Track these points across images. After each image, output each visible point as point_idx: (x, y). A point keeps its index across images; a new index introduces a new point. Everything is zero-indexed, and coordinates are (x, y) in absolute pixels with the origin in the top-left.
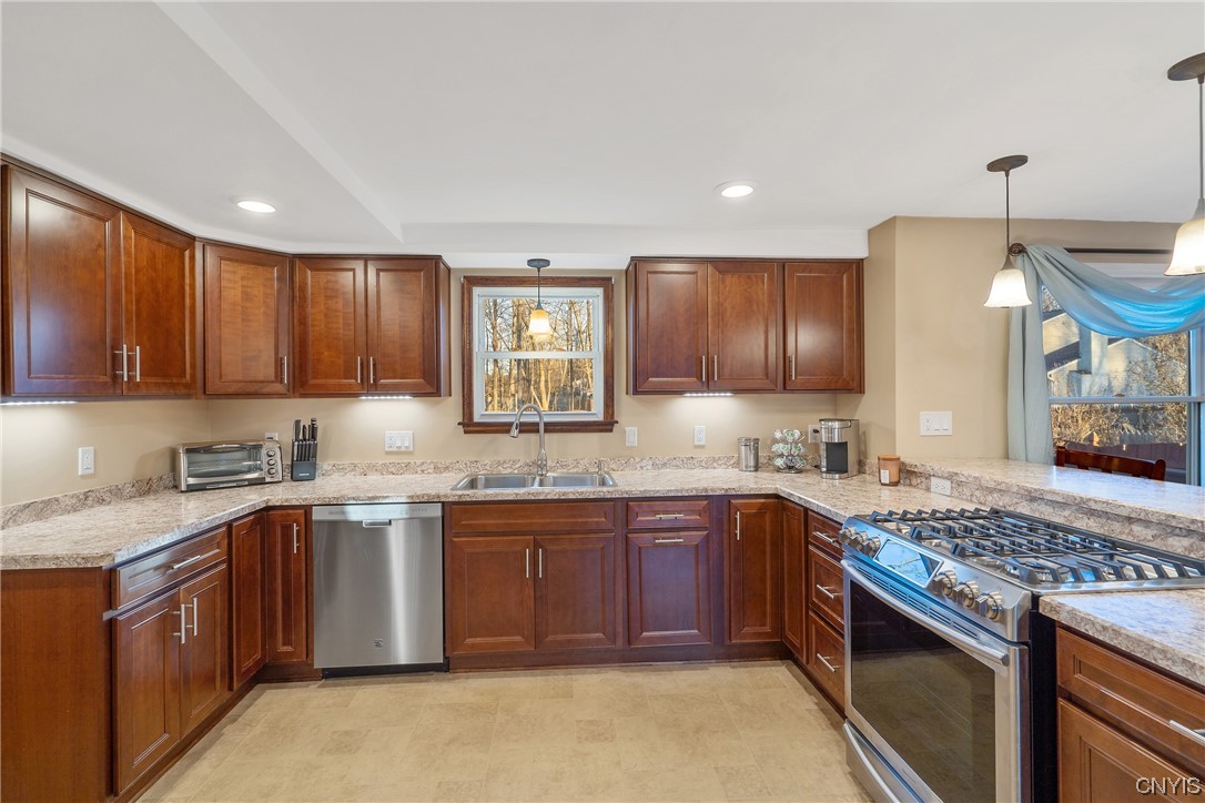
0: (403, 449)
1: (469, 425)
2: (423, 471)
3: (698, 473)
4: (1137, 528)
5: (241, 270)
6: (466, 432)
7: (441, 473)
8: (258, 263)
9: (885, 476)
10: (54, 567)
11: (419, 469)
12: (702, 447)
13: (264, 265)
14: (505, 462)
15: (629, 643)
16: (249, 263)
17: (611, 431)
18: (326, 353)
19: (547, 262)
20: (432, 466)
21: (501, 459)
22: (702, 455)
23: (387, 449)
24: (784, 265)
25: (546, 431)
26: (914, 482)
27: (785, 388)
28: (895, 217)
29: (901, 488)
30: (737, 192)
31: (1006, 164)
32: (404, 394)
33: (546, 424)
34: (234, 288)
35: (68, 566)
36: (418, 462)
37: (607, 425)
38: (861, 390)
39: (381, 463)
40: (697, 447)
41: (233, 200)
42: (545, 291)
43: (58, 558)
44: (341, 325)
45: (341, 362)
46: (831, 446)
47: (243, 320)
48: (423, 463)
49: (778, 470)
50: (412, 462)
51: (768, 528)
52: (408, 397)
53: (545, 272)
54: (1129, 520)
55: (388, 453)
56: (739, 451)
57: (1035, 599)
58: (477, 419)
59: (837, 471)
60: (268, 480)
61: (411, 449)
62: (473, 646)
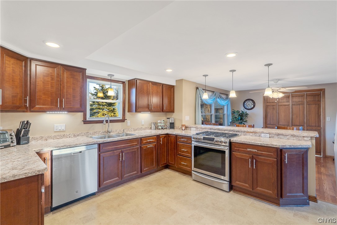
0: (62, 130)
1: (85, 122)
2: (70, 137)
3: (143, 131)
4: (226, 131)
5: (12, 61)
6: (84, 124)
7: (76, 137)
8: (18, 59)
9: (183, 129)
10: (24, 177)
11: (68, 136)
12: (143, 125)
13: (20, 60)
14: (97, 132)
15: (141, 172)
16: (15, 58)
17: (124, 122)
18: (43, 96)
19: (113, 75)
20: (73, 135)
21: (95, 131)
22: (144, 127)
23: (55, 130)
24: (163, 84)
25: (110, 122)
26: (187, 129)
27: (163, 111)
28: (183, 79)
29: (185, 130)
30: (169, 71)
31: (205, 76)
32: (64, 111)
33: (110, 120)
34: (9, 67)
35: (31, 175)
36: (68, 134)
37: (123, 120)
38: (174, 112)
39: (53, 135)
40: (142, 125)
41: (44, 42)
42: (112, 83)
43: (26, 173)
44: (50, 87)
45: (49, 100)
46: (171, 123)
47: (12, 81)
48: (70, 134)
49: (160, 129)
50: (66, 134)
51: (166, 141)
52: (66, 113)
53: (113, 78)
54: (225, 130)
55: (55, 132)
56: (151, 125)
57: (230, 140)
58: (87, 119)
59: (173, 128)
60: (11, 145)
61: (65, 130)
62: (106, 183)
